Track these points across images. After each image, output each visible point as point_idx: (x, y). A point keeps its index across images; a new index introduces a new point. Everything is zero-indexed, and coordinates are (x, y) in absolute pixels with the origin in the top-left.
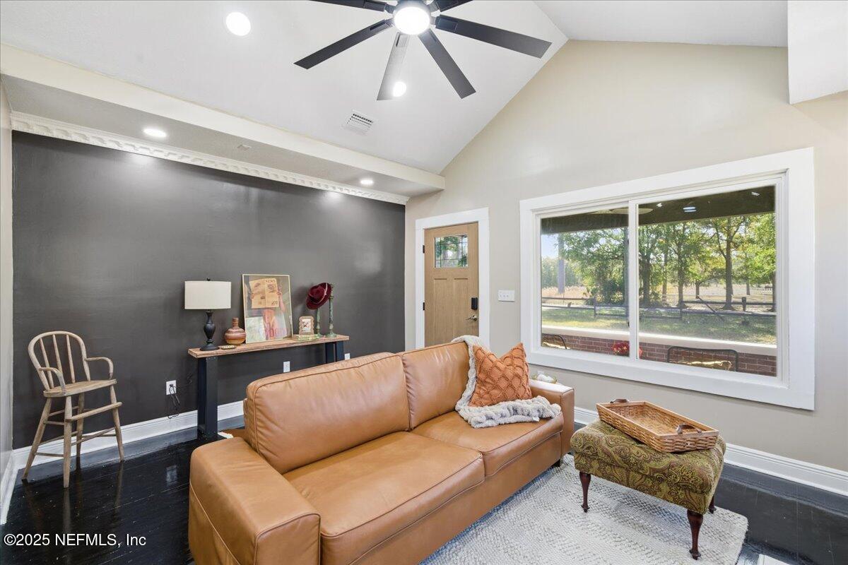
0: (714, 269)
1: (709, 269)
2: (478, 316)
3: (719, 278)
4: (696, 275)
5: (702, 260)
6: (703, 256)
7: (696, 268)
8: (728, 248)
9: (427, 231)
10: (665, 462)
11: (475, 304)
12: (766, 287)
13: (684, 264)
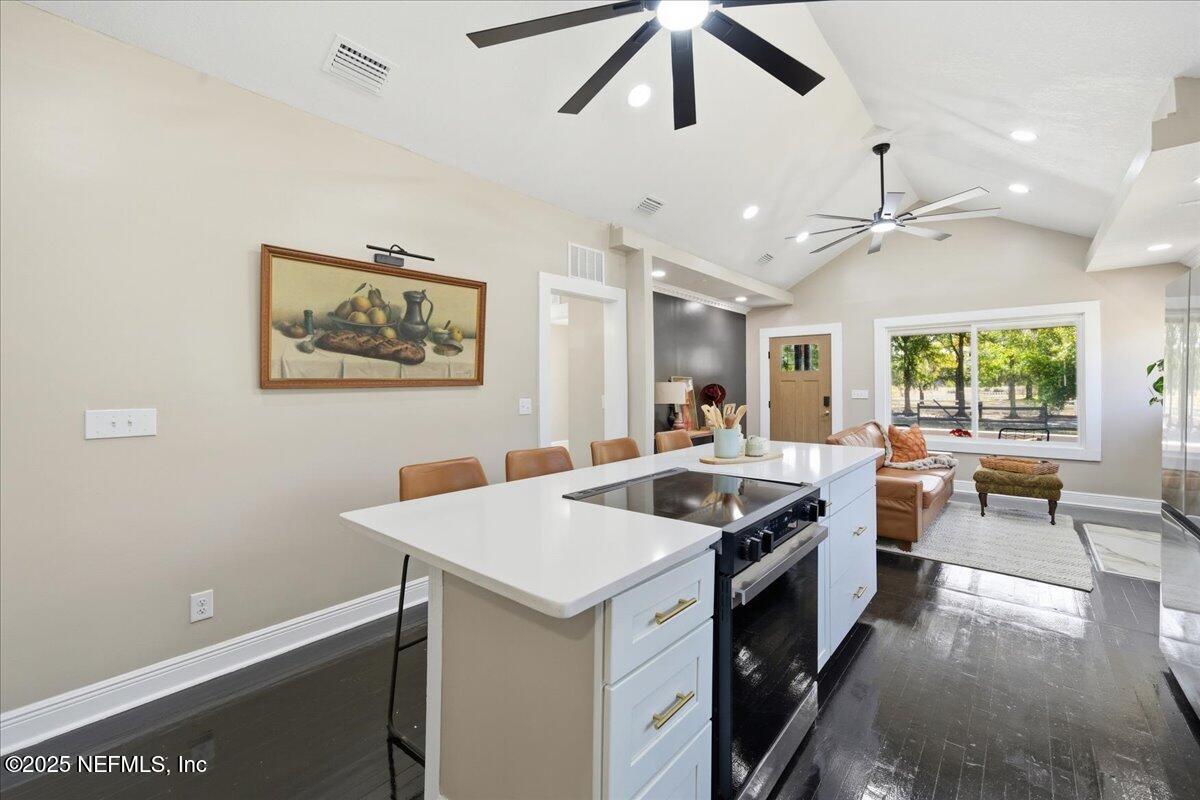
0: (943, 369)
1: (938, 369)
2: (831, 411)
3: (946, 379)
4: (924, 376)
5: (931, 357)
6: (933, 354)
7: (923, 367)
8: (961, 344)
9: (773, 340)
10: (1037, 477)
11: (827, 402)
12: (995, 391)
13: (912, 364)
